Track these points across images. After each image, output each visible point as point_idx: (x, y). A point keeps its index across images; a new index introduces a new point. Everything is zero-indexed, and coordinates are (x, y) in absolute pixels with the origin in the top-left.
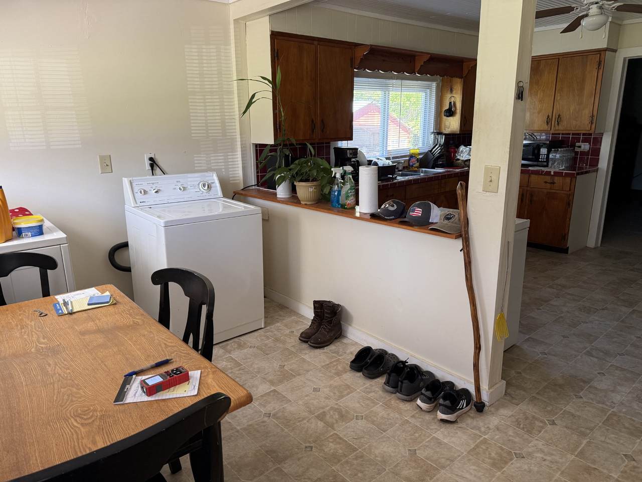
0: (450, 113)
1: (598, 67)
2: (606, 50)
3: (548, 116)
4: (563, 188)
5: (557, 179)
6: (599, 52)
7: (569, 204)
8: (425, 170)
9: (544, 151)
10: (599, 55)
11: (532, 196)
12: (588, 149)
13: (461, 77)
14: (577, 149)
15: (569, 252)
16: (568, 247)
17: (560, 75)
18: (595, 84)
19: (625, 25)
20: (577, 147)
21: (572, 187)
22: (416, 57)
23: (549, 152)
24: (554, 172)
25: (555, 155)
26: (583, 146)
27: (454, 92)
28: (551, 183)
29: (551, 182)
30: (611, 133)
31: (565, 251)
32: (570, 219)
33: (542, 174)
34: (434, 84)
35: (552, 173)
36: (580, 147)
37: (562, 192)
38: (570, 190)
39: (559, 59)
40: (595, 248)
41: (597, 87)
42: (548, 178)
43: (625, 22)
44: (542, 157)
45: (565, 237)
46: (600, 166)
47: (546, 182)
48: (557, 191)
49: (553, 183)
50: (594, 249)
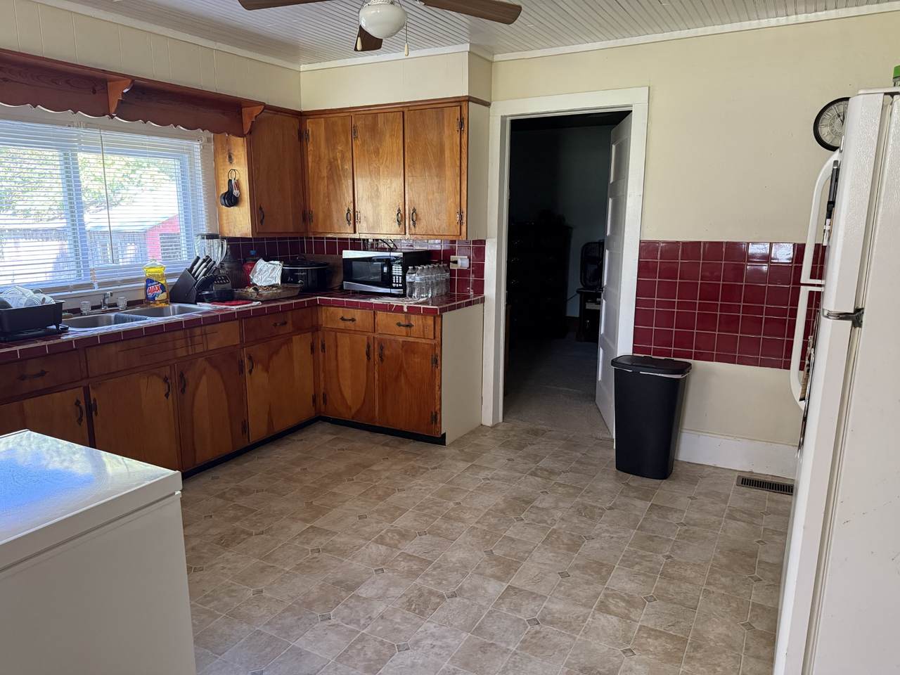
0: (231, 199)
1: (461, 129)
2: (468, 101)
3: (399, 210)
4: (424, 335)
5: (414, 319)
6: (460, 102)
7: (436, 361)
8: (180, 307)
9: (397, 270)
10: (459, 108)
11: (382, 348)
12: (468, 266)
13: (241, 135)
14: (453, 266)
15: (448, 441)
16: (445, 434)
17: (407, 141)
18: (459, 157)
19: (496, 62)
20: (452, 262)
21: (438, 333)
22: (109, 84)
23: (405, 271)
24: (408, 307)
25: (416, 277)
26: (459, 262)
27: (235, 161)
28: (407, 326)
29: (407, 324)
30: (495, 240)
31: (441, 440)
32: (440, 387)
33: (390, 311)
34: (197, 146)
35: (405, 310)
36: (456, 262)
37: (424, 341)
38: (435, 338)
39: (403, 112)
40: (494, 427)
41: (463, 164)
42: (401, 318)
43: (497, 57)
44: (397, 280)
45: (435, 418)
46: (486, 293)
47: (399, 325)
48: (417, 340)
49: (409, 326)
50: (491, 427)
